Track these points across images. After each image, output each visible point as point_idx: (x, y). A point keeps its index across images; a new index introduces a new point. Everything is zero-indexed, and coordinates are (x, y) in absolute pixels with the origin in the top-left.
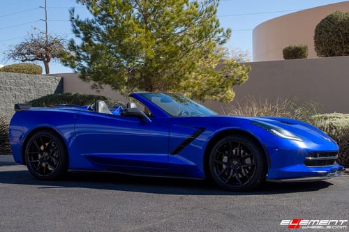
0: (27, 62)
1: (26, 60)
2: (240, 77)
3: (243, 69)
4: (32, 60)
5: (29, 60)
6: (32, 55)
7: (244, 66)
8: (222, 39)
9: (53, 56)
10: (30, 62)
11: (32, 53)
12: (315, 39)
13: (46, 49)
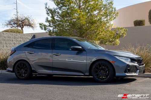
0: (13, 28)
1: (13, 27)
2: (123, 34)
3: (124, 30)
4: (16, 27)
5: (14, 27)
6: (15, 25)
7: (124, 29)
8: (114, 17)
9: (25, 25)
10: (15, 28)
11: (15, 24)
12: (149, 17)
13: (22, 22)
